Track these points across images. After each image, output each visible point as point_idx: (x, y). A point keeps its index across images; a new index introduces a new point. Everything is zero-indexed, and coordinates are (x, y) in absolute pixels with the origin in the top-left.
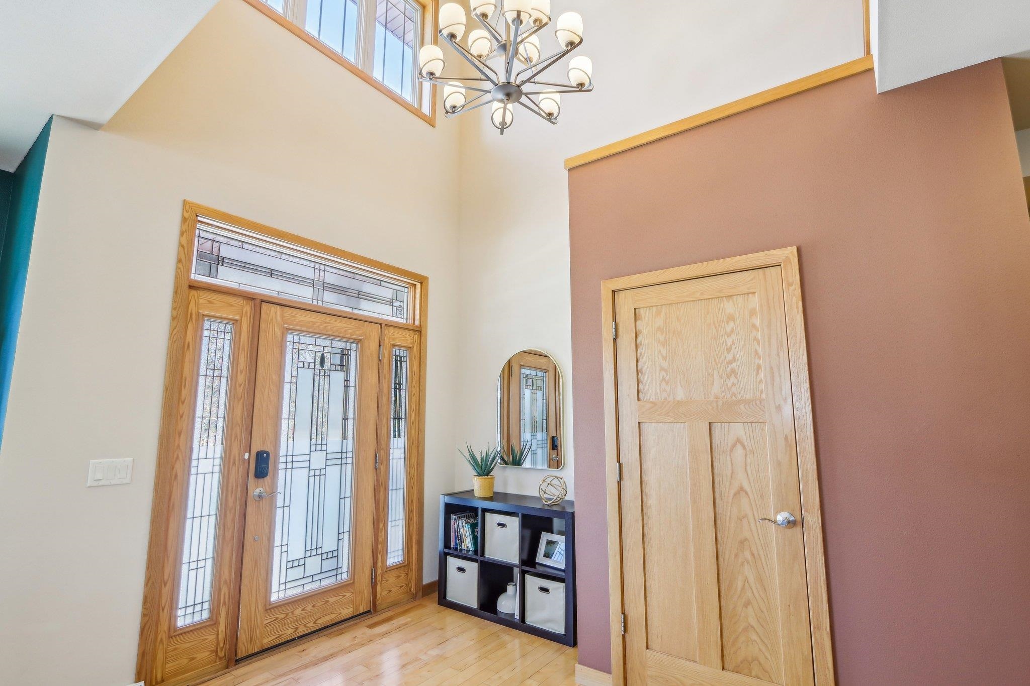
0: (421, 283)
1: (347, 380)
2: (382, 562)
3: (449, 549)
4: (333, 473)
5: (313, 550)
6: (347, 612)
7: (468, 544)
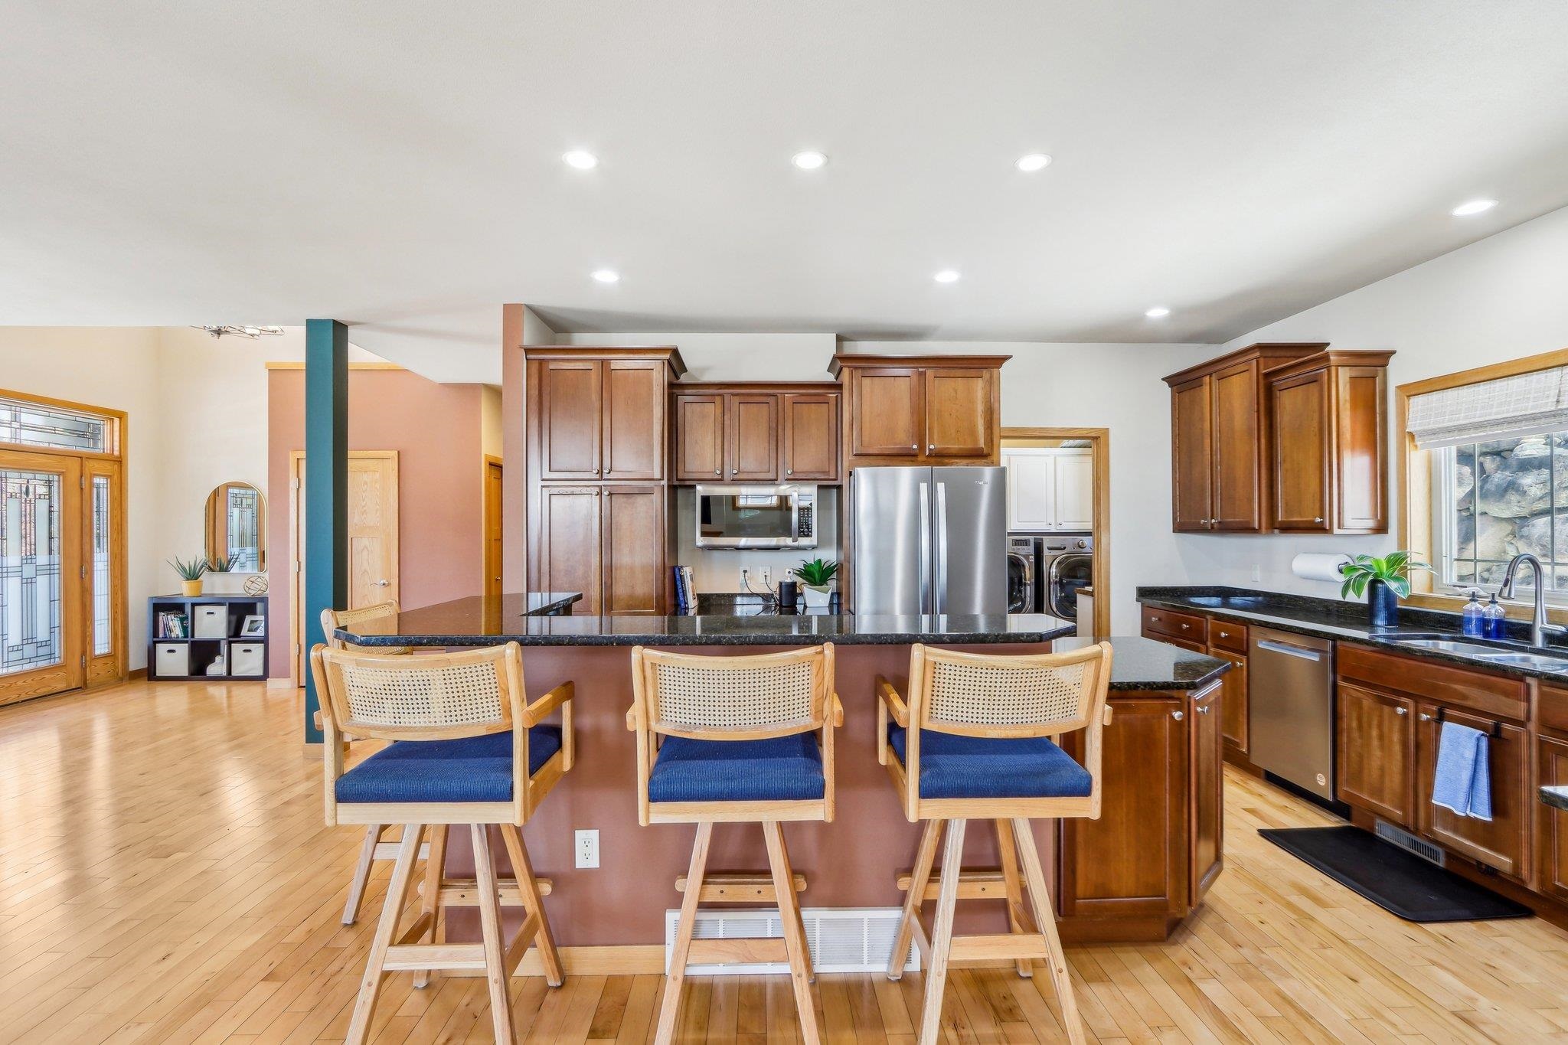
0: (120, 418)
1: (50, 507)
2: (90, 650)
3: (157, 637)
4: (42, 581)
5: (28, 639)
6: (61, 686)
7: (177, 631)
